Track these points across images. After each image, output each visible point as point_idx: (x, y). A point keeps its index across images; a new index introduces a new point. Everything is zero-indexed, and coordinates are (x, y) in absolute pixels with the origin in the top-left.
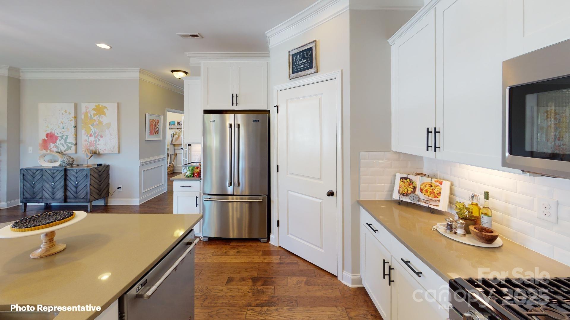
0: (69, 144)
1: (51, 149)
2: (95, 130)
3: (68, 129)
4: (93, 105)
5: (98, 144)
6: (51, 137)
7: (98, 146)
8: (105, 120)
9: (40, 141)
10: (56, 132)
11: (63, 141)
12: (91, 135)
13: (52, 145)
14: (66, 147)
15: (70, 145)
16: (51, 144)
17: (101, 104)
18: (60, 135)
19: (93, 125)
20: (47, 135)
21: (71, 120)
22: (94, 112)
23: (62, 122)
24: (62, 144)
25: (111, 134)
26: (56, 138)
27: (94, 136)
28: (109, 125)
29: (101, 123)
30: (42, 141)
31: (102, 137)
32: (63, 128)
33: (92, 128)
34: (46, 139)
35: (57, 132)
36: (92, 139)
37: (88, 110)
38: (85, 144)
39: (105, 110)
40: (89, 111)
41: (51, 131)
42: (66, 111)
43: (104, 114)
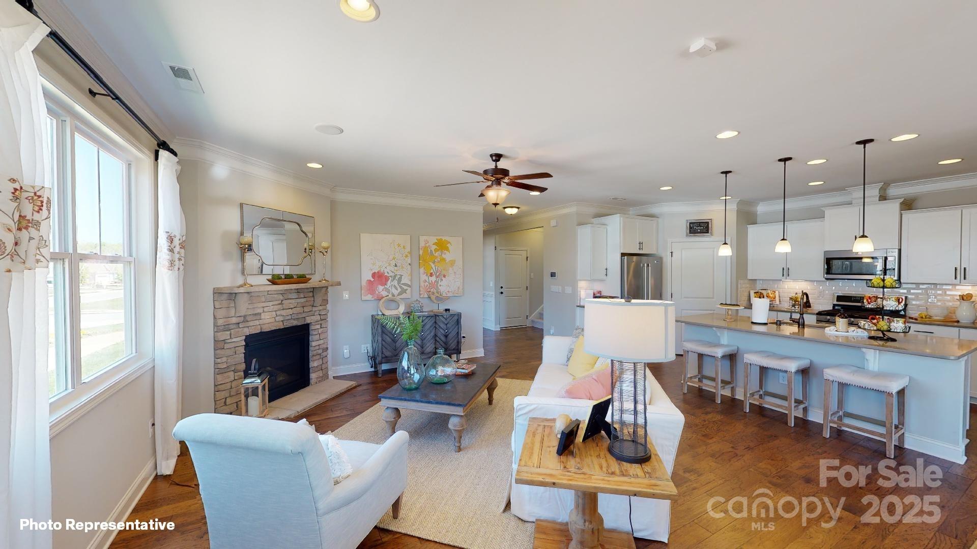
0: (403, 286)
1: (379, 293)
2: (437, 267)
3: (403, 267)
4: (434, 240)
5: (440, 286)
6: (380, 278)
7: (440, 287)
8: (448, 256)
9: (364, 283)
10: (386, 271)
11: (395, 283)
12: (431, 275)
13: (381, 288)
14: (399, 290)
15: (405, 288)
16: (380, 286)
17: (444, 238)
18: (391, 274)
19: (434, 263)
20: (374, 275)
21: (406, 256)
22: (435, 247)
23: (394, 259)
24: (395, 286)
25: (455, 273)
26: (387, 279)
27: (436, 275)
28: (453, 263)
29: (444, 260)
30: (366, 283)
31: (444, 276)
32: (396, 266)
33: (433, 266)
34: (372, 280)
35: (388, 271)
36: (433, 279)
37: (427, 245)
38: (424, 286)
39: (449, 245)
40: (429, 246)
41: (379, 269)
42: (399, 245)
43: (447, 249)
